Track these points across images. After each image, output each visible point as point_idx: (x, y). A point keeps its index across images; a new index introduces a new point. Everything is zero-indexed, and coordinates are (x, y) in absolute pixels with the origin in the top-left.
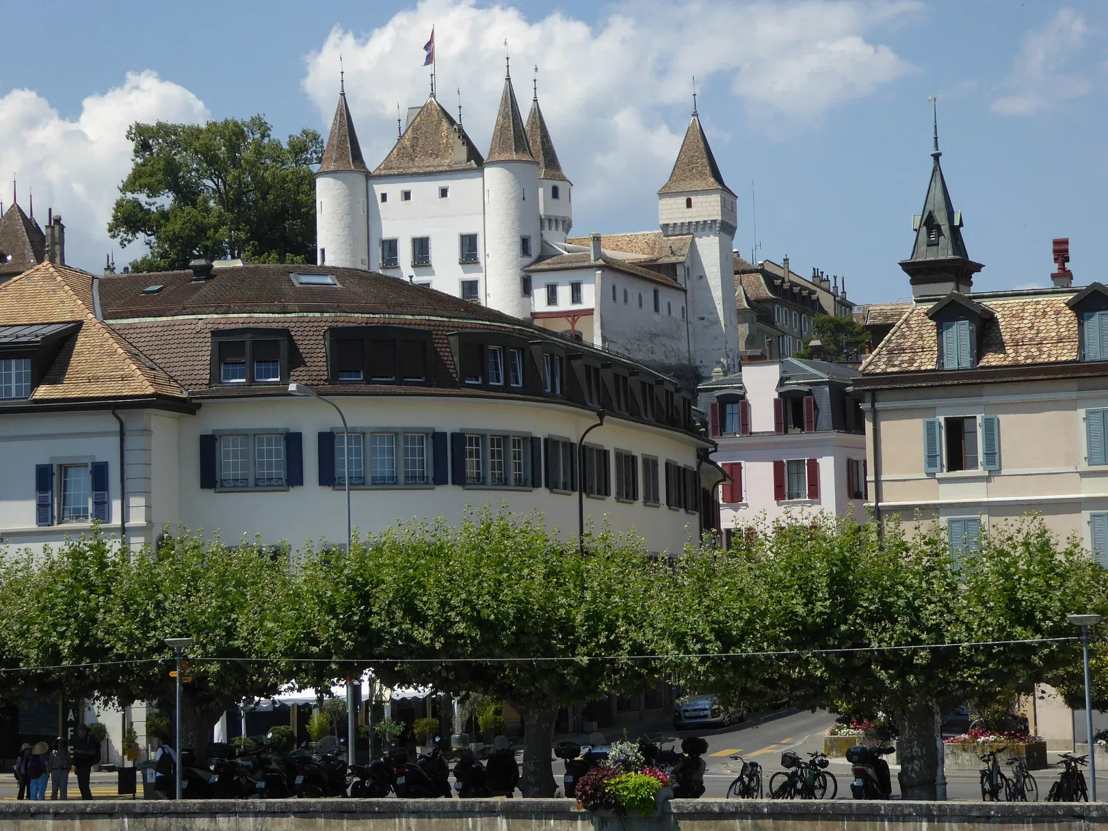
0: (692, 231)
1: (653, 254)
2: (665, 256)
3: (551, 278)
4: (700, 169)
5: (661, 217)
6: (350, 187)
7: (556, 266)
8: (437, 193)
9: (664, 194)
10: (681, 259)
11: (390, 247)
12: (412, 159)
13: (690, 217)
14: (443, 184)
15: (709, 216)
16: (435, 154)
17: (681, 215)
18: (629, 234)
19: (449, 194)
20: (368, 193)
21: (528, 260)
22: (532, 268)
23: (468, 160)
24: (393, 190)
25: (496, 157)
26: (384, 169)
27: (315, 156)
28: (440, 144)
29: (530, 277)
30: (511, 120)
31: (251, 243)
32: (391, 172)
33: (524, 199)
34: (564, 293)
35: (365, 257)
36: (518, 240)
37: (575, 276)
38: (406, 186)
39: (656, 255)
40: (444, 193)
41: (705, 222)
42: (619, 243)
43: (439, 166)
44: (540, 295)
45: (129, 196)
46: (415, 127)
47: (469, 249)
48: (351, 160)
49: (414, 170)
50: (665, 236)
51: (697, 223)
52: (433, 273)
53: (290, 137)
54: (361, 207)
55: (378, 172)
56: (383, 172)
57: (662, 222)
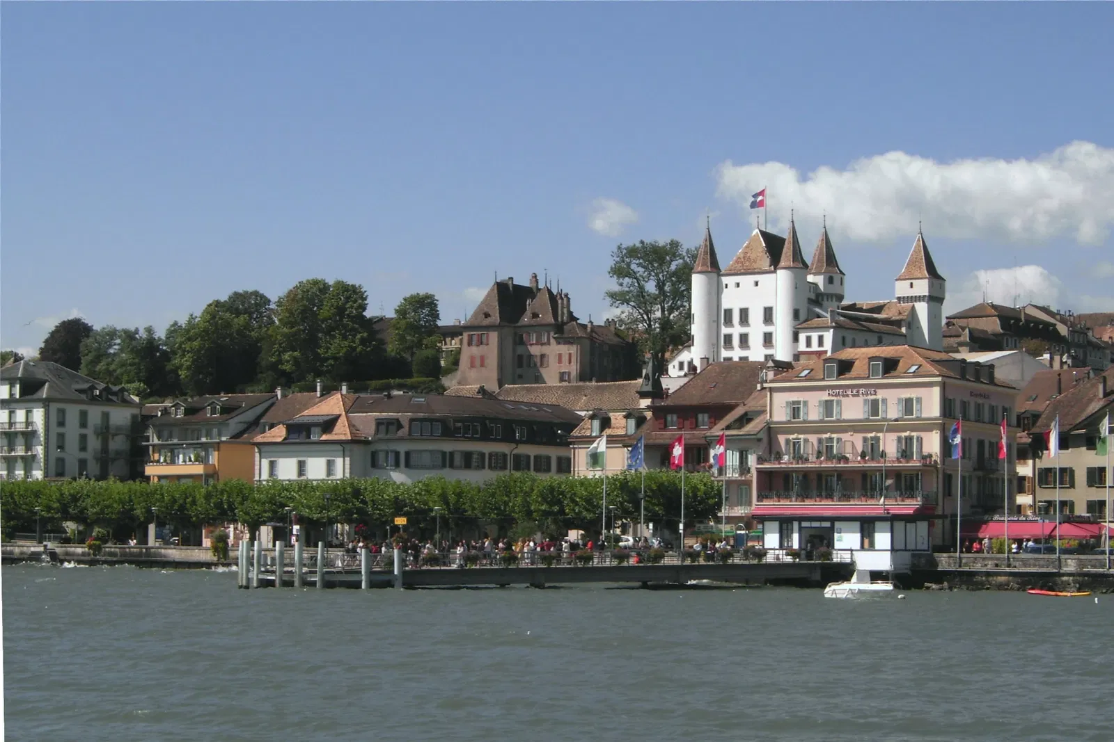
0: (913, 301)
2: (896, 315)
3: (809, 333)
4: (919, 265)
5: (897, 293)
6: (709, 279)
7: (811, 326)
8: (753, 283)
10: (905, 317)
11: (728, 312)
12: (743, 265)
13: (912, 293)
14: (756, 278)
15: (923, 292)
16: (755, 262)
17: (907, 292)
19: (759, 284)
20: (719, 283)
21: (798, 322)
22: (800, 326)
23: (770, 266)
24: (732, 281)
25: (783, 265)
26: (728, 269)
28: (757, 256)
29: (798, 332)
32: (731, 271)
33: (796, 288)
34: (815, 341)
35: (716, 319)
36: (793, 311)
37: (821, 332)
38: (738, 279)
39: (890, 315)
40: (757, 284)
41: (920, 296)
43: (755, 269)
44: (802, 342)
47: (768, 315)
48: (712, 265)
49: (742, 270)
50: (899, 303)
51: (914, 296)
52: (750, 328)
54: (714, 291)
55: (725, 272)
56: (728, 272)
57: (897, 296)
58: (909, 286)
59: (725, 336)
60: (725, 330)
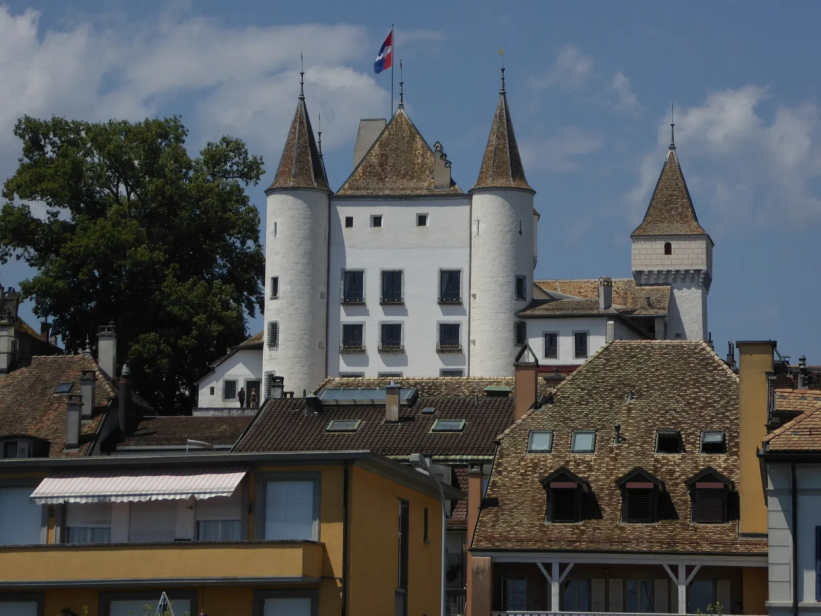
0: (670, 281)
1: (625, 304)
2: (641, 308)
3: (551, 326)
4: (680, 210)
5: (633, 262)
6: (311, 206)
7: (557, 313)
8: (414, 220)
9: (637, 236)
10: (662, 312)
11: (354, 280)
12: (382, 180)
13: (668, 265)
14: (422, 210)
15: (692, 264)
16: (410, 174)
17: (659, 262)
18: (593, 280)
19: (428, 222)
20: (331, 216)
21: (522, 304)
22: (528, 312)
23: (452, 184)
24: (362, 214)
25: (489, 183)
26: (350, 188)
27: (235, 168)
28: (414, 164)
29: (525, 323)
30: (507, 141)
31: (172, 265)
32: (359, 193)
33: (520, 233)
34: (566, 345)
35: (325, 290)
36: (512, 279)
37: (580, 326)
38: (376, 210)
39: (629, 306)
40: (422, 220)
41: (687, 271)
42: (582, 290)
43: (417, 189)
44: (537, 344)
45: (18, 202)
46: (383, 143)
47: (450, 287)
48: (313, 176)
49: (387, 192)
50: (638, 285)
51: (677, 271)
52: (405, 313)
53: (209, 145)
54: (323, 233)
55: (342, 192)
56: (349, 193)
57: (634, 269)
58: (663, 251)
59: (347, 327)
60: (346, 318)
